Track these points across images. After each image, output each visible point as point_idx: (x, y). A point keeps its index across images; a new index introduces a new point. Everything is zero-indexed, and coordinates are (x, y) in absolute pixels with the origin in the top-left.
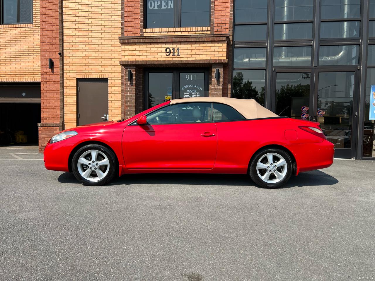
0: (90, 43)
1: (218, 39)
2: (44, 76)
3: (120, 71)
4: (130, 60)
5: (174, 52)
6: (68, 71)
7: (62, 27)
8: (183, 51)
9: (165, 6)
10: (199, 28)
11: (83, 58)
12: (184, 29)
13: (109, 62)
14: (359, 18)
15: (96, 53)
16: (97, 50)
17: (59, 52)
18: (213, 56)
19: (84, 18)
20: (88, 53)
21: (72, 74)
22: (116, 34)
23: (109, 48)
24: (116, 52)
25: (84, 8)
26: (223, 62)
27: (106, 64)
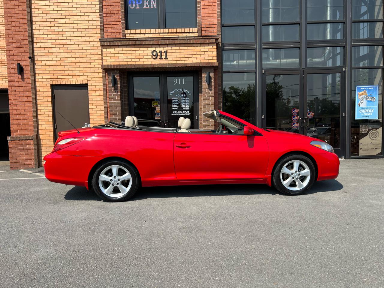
0: (65, 46)
1: (207, 41)
2: (12, 83)
3: (102, 76)
4: (113, 64)
5: (161, 55)
6: (41, 77)
7: (32, 27)
8: (171, 54)
9: (147, 6)
10: (186, 29)
11: (58, 62)
12: (170, 30)
13: (88, 66)
14: (343, 19)
15: (73, 56)
16: (74, 54)
17: (29, 56)
18: (203, 58)
19: (57, 17)
20: (63, 56)
21: (45, 80)
22: (94, 35)
23: (88, 51)
24: (95, 56)
25: (56, 7)
26: (213, 65)
27: (85, 69)
